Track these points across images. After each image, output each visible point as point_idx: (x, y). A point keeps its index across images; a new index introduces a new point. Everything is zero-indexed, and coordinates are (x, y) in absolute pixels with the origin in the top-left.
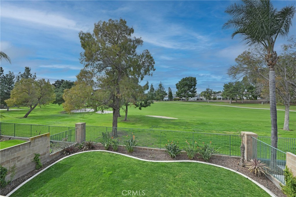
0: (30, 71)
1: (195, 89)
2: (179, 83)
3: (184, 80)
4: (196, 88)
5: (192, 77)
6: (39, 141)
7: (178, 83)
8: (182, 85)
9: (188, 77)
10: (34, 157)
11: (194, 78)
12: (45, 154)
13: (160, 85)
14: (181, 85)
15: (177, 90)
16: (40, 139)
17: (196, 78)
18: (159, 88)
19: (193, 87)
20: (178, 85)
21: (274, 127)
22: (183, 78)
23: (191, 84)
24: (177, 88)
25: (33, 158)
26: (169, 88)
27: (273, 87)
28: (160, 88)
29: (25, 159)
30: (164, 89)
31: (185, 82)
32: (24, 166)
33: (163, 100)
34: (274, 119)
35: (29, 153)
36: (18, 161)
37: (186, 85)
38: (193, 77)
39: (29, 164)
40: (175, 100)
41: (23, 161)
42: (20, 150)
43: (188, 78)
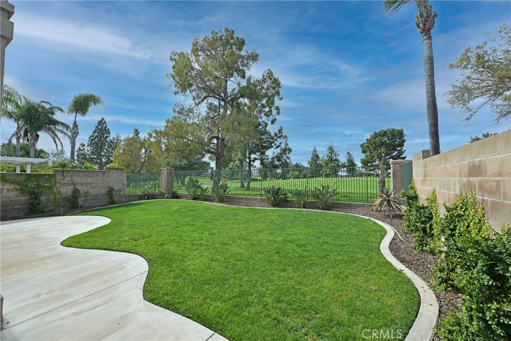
0: (138, 133)
1: (401, 152)
2: (366, 141)
3: (376, 135)
4: (405, 151)
5: (394, 130)
6: (114, 173)
7: (364, 143)
8: (372, 145)
9: (385, 130)
10: (108, 190)
11: (398, 130)
12: (121, 191)
13: (331, 149)
14: (370, 146)
15: (363, 156)
16: (115, 171)
17: (402, 130)
18: (328, 153)
19: (399, 149)
20: (365, 146)
21: (432, 138)
22: (375, 133)
23: (393, 143)
24: (364, 152)
25: (106, 190)
26: (348, 153)
27: (428, 68)
28: (330, 154)
29: (99, 188)
30: (338, 155)
31: (378, 139)
32: (97, 195)
33: (337, 176)
34: (432, 124)
35: (103, 183)
36: (92, 188)
37: (382, 144)
38: (396, 128)
39: (102, 195)
40: (361, 175)
41: (96, 189)
42: (93, 176)
43: (385, 133)
